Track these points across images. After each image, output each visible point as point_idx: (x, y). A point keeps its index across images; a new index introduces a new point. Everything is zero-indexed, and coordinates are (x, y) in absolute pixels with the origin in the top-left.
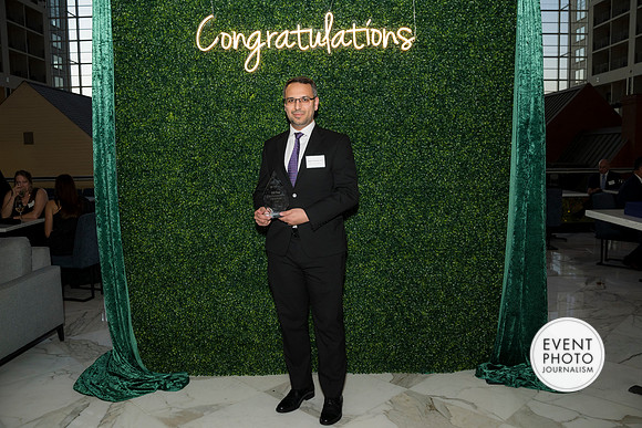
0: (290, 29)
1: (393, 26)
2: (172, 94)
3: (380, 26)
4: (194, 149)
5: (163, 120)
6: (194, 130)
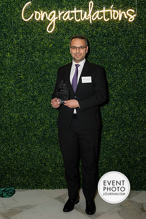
0: (71, 10)
1: (124, 9)
3: (117, 9)
4: (20, 72)
5: (4, 57)
6: (21, 62)
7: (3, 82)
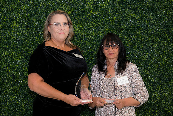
2: (16, 9)
4: (30, 47)
5: (9, 27)
6: (30, 34)
7: (7, 59)
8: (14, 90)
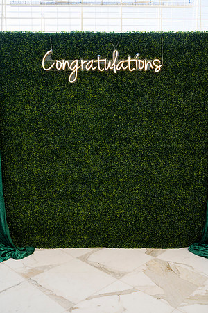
5: (24, 108)
8: (28, 160)
